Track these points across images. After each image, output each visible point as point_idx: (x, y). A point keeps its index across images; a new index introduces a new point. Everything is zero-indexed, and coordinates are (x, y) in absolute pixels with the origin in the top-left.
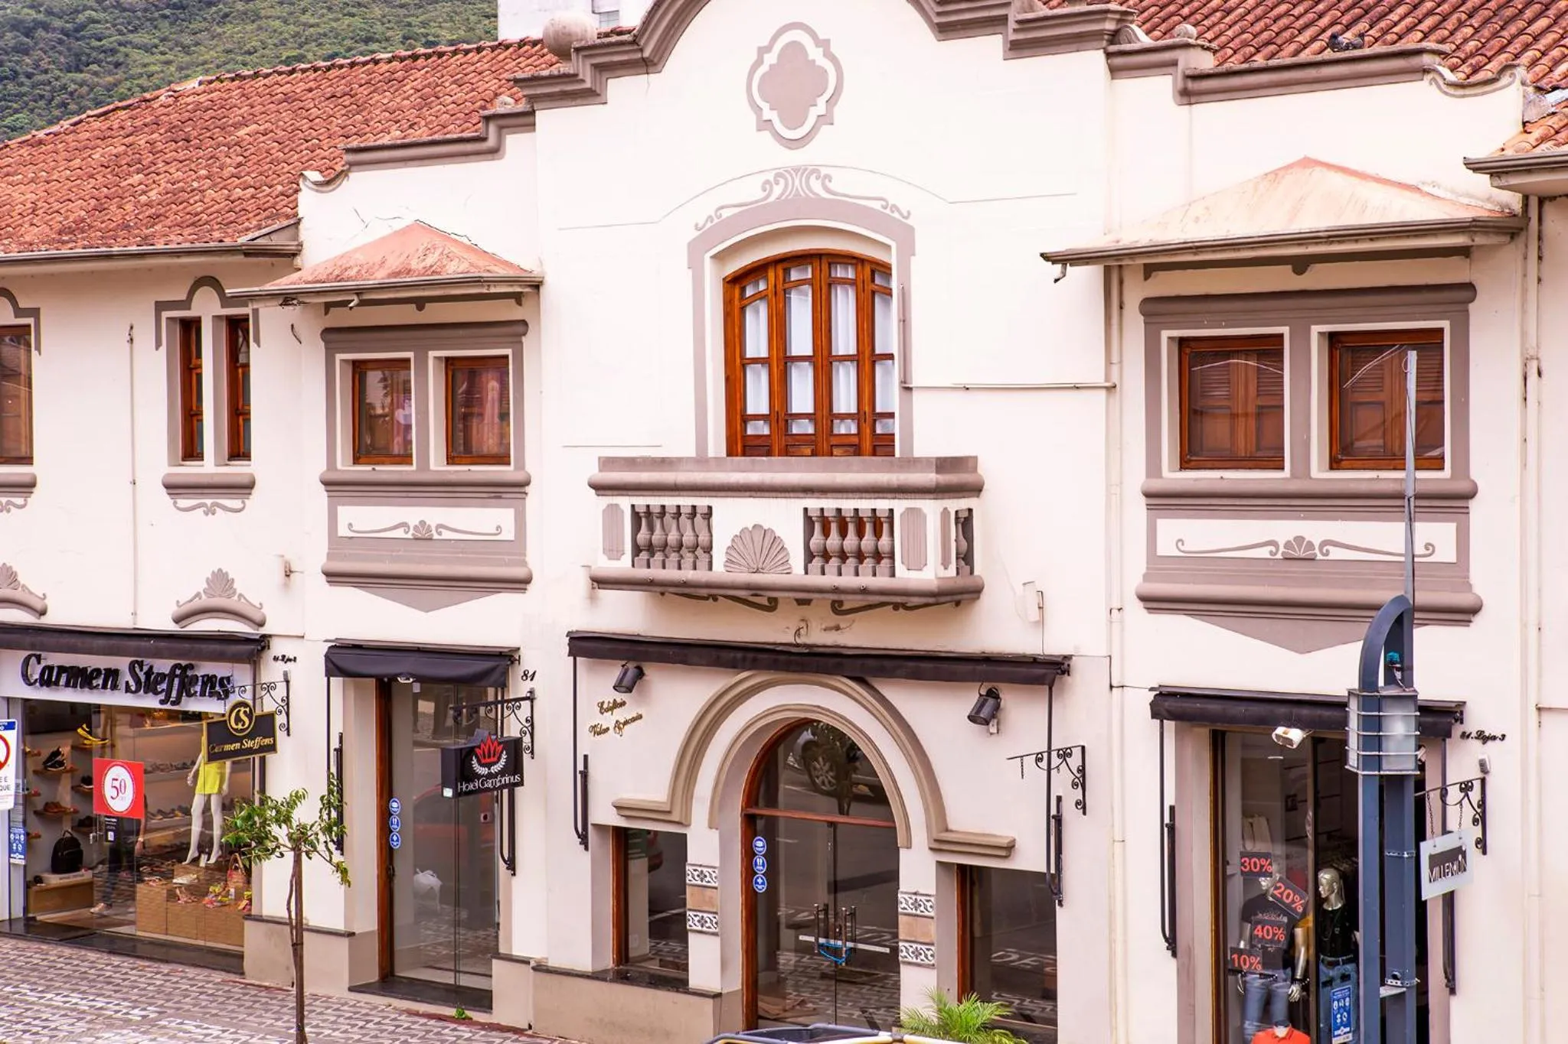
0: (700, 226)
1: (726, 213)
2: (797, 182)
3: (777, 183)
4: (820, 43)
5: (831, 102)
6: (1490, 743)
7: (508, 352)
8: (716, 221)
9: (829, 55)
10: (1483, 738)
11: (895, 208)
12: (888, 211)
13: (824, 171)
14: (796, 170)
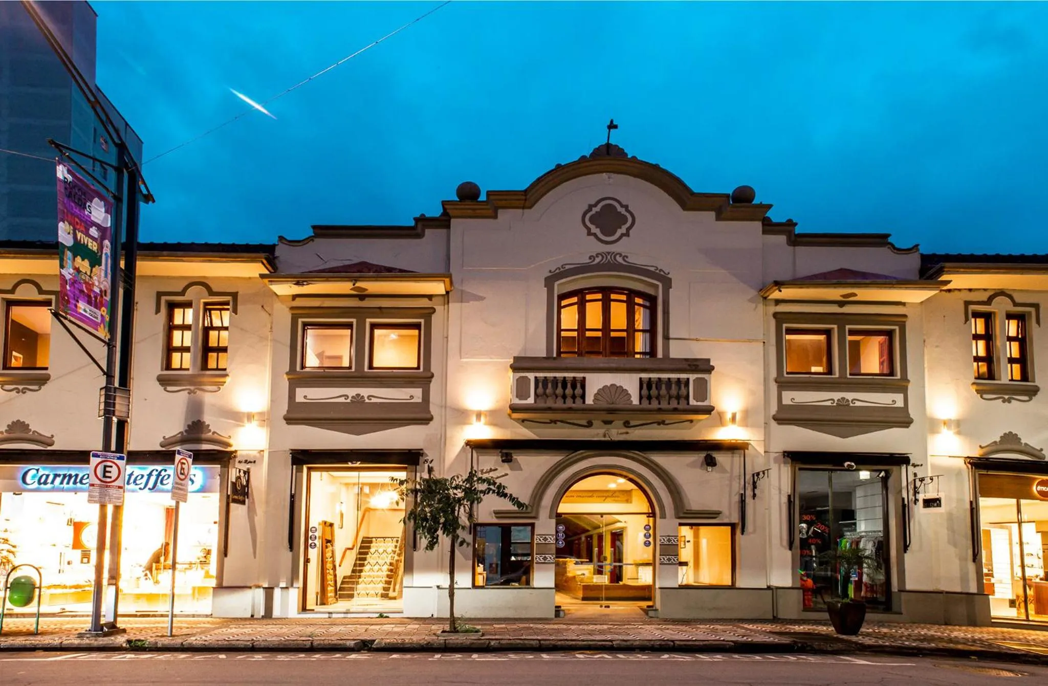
0: (553, 271)
1: (567, 267)
2: (609, 257)
3: (597, 257)
4: (622, 206)
5: (628, 229)
6: (917, 468)
7: (422, 321)
8: (562, 270)
9: (627, 210)
10: (914, 466)
11: (661, 270)
12: (658, 271)
13: (623, 254)
14: (609, 253)
